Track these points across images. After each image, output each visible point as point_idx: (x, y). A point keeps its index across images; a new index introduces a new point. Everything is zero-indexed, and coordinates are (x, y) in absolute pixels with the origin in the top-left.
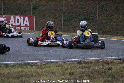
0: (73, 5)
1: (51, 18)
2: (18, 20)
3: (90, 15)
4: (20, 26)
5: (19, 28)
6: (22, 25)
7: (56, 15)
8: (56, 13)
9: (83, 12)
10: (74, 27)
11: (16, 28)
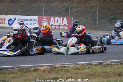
0: (101, 7)
1: (82, 18)
2: (57, 20)
3: (117, 15)
4: (59, 25)
5: (58, 27)
6: (61, 25)
7: (86, 16)
9: (110, 13)
10: (104, 25)
11: (56, 27)
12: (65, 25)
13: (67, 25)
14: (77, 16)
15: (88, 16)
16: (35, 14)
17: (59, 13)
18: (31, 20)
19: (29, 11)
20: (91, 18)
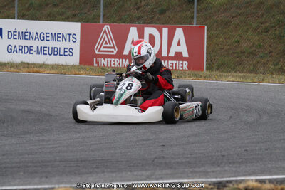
6: (164, 54)
8: (262, 15)
12: (178, 56)
13: (185, 54)
14: (227, 24)
15: (268, 24)
16: (74, 15)
17: (162, 12)
18: (56, 37)
19: (56, 6)
20: (277, 32)
